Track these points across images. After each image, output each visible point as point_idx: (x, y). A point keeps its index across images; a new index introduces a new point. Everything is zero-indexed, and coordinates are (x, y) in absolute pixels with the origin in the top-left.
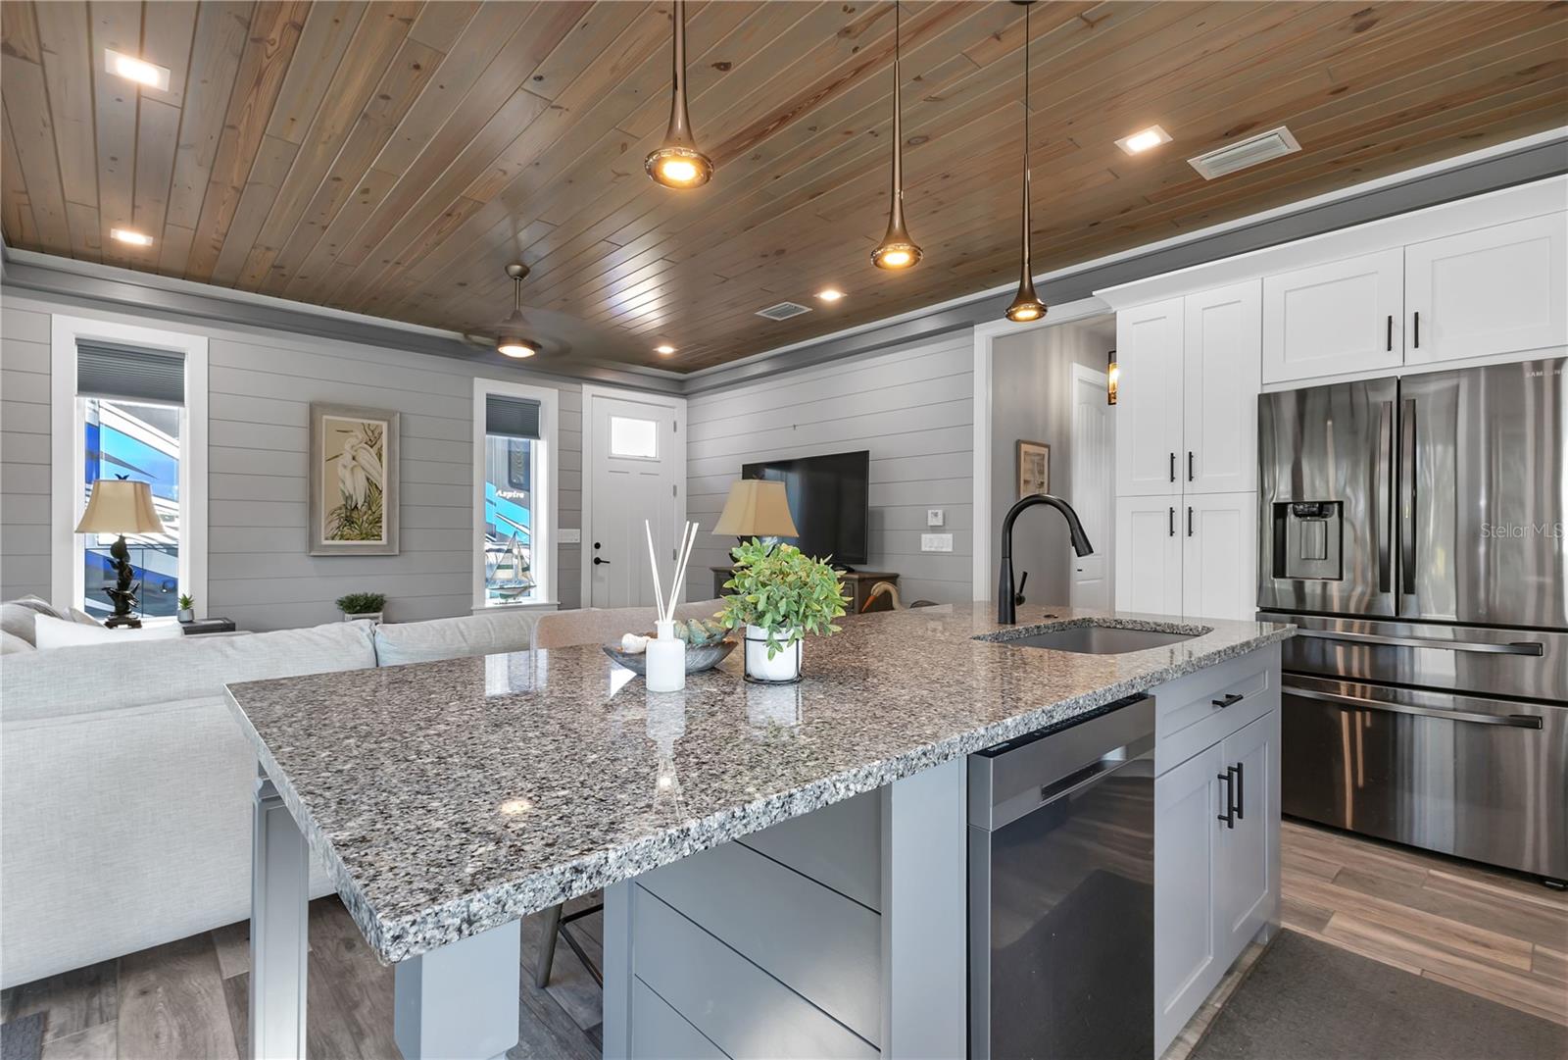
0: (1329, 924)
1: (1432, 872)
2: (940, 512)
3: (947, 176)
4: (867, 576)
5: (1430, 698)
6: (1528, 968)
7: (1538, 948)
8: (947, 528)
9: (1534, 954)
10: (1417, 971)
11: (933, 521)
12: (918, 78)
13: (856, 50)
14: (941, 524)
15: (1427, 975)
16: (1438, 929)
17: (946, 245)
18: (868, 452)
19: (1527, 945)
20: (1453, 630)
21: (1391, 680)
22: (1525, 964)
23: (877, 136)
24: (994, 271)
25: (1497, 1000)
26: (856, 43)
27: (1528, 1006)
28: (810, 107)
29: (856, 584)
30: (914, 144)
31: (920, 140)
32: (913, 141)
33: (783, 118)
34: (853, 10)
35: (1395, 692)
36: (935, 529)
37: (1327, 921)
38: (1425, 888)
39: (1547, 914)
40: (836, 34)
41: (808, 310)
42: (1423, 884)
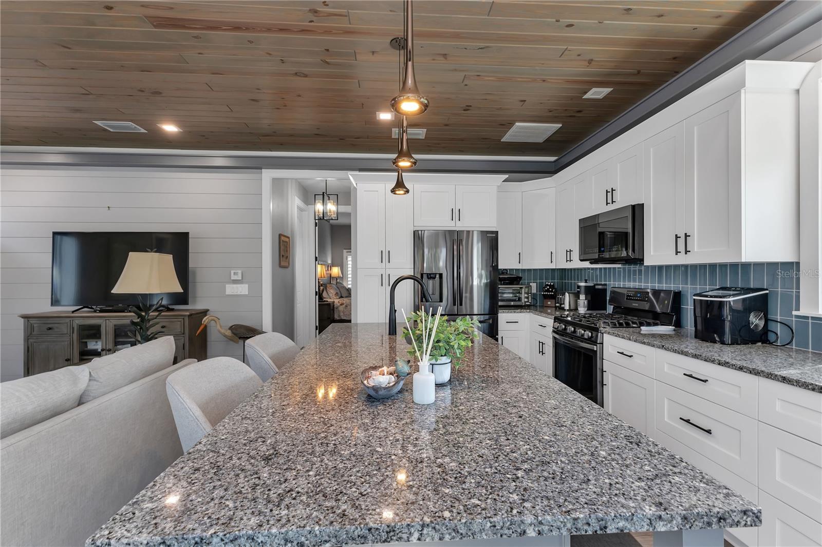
2: (240, 272)
3: (300, 96)
4: (193, 312)
8: (244, 281)
11: (233, 277)
12: (327, 50)
13: (311, 21)
14: (240, 279)
17: (269, 125)
18: (188, 233)
23: (283, 63)
24: (282, 144)
26: (314, 19)
28: (261, 31)
29: (187, 319)
30: (298, 76)
31: (302, 75)
32: (298, 74)
33: (237, 28)
34: (327, 5)
36: (235, 282)
40: (308, 9)
41: (143, 131)
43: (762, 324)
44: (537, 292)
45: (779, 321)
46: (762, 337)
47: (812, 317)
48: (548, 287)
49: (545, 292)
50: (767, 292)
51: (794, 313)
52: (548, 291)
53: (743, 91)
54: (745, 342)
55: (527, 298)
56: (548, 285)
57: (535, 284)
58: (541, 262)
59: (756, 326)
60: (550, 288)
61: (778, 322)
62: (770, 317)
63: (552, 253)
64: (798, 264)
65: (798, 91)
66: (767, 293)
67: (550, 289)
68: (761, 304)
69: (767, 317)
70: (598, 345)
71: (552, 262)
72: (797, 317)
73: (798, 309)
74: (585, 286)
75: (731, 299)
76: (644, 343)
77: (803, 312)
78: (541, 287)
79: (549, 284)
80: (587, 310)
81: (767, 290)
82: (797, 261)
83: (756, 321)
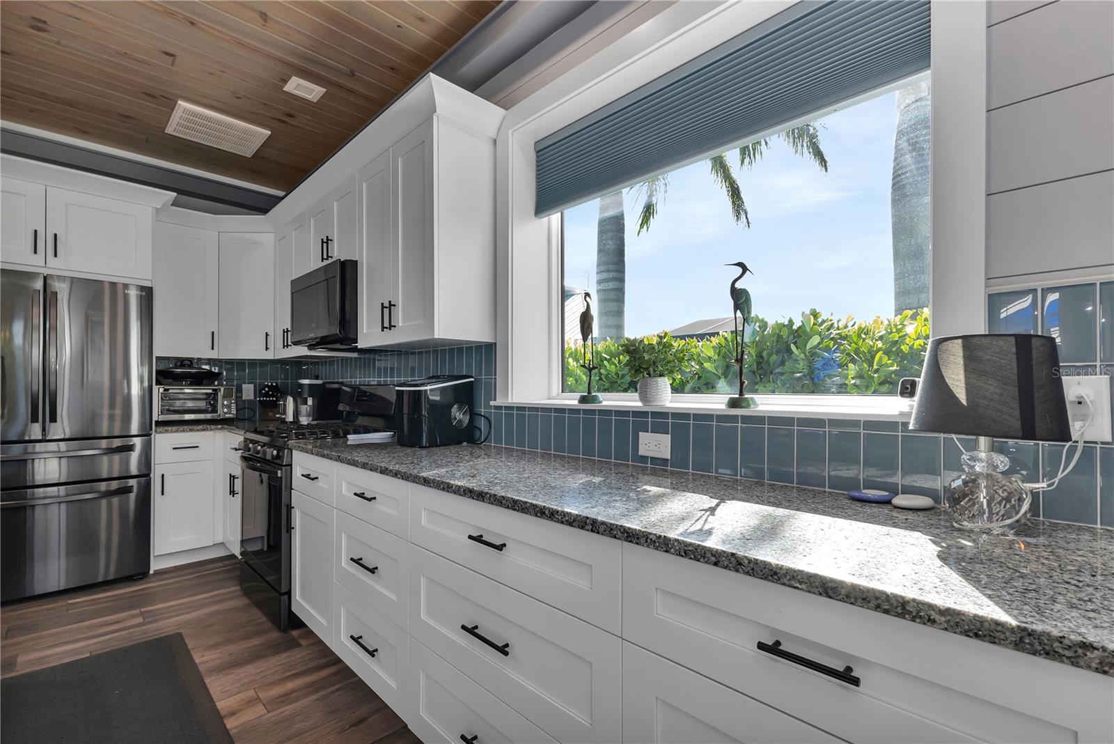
0: (18, 663)
1: (69, 602)
5: (44, 492)
6: (142, 621)
7: (142, 610)
9: (142, 614)
10: (88, 655)
15: (93, 654)
16: (88, 628)
19: (137, 611)
20: (58, 445)
21: (23, 485)
22: (140, 620)
25: (135, 643)
27: (150, 636)
35: (33, 491)
37: (16, 662)
38: (70, 612)
39: (140, 593)
42: (68, 610)
43: (466, 420)
44: (255, 397)
45: (483, 414)
46: (467, 437)
47: (505, 407)
48: (267, 389)
49: (263, 397)
50: (473, 379)
51: (492, 403)
52: (266, 395)
53: (435, 118)
54: (445, 443)
55: (229, 407)
56: (267, 386)
57: (253, 385)
58: (250, 349)
59: (460, 421)
60: (269, 391)
61: (484, 416)
62: (477, 410)
63: (267, 335)
64: (496, 344)
65: (495, 141)
66: (472, 381)
67: (270, 393)
68: (466, 395)
69: (473, 411)
70: (283, 468)
71: (267, 349)
72: (496, 407)
73: (495, 400)
74: (310, 385)
75: (428, 388)
76: (323, 456)
77: (499, 401)
78: (259, 391)
79: (270, 384)
80: (313, 420)
81: (472, 377)
82: (494, 341)
83: (459, 415)
